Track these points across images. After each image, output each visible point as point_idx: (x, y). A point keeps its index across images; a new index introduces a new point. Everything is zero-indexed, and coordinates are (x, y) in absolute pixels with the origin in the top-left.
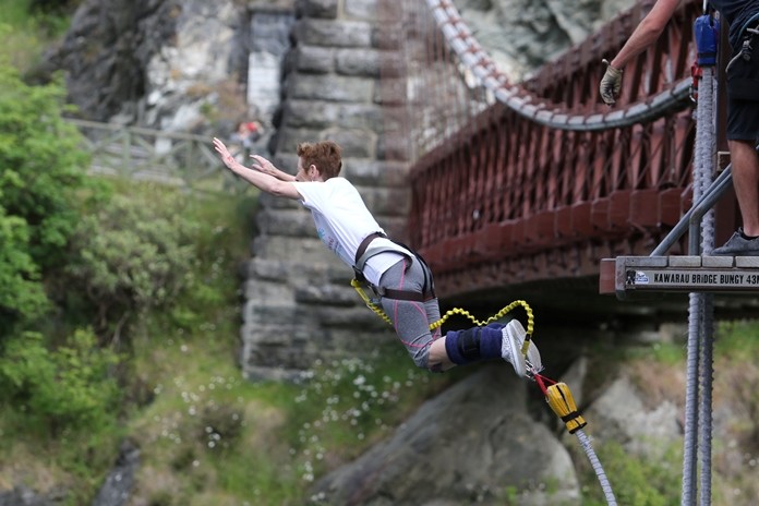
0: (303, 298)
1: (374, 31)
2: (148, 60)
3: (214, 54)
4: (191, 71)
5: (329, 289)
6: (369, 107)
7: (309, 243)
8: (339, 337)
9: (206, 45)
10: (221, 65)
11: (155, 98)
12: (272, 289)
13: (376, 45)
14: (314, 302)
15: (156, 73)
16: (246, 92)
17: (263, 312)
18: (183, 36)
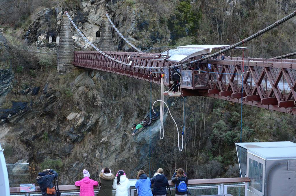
0: (64, 65)
1: (69, 37)
2: (37, 37)
3: (45, 36)
4: (42, 38)
5: (66, 64)
6: (69, 45)
7: (64, 59)
8: (68, 69)
9: (44, 36)
10: (46, 38)
11: (39, 41)
12: (60, 64)
13: (69, 39)
14: (65, 66)
15: (39, 39)
16: (49, 41)
17: (60, 67)
18: (41, 35)
